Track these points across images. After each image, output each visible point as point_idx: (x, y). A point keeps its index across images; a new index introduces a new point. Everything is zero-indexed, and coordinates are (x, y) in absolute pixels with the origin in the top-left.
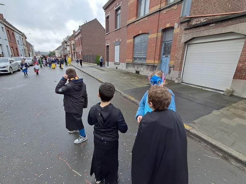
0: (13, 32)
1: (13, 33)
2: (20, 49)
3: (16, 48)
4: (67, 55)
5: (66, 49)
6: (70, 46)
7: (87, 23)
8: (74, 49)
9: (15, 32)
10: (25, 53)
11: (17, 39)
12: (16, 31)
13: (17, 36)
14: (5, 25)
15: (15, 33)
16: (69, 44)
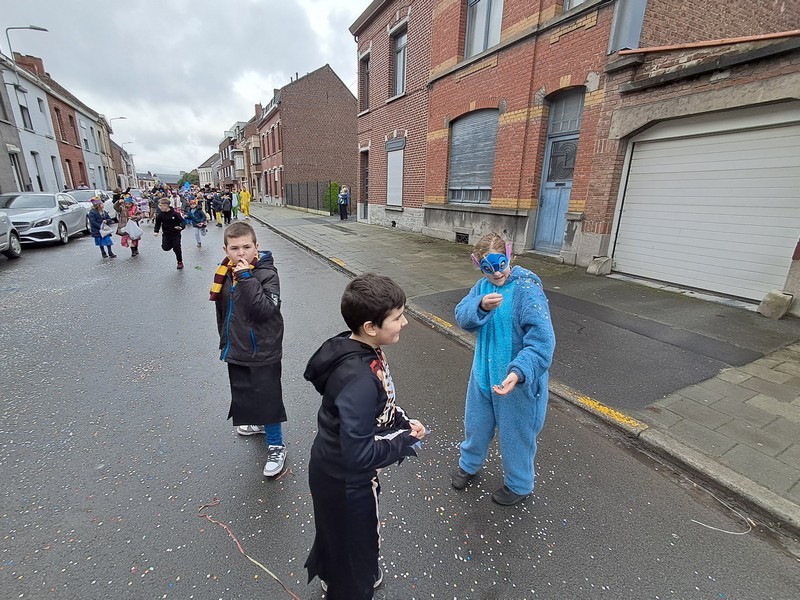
0: (70, 112)
1: (70, 117)
2: (92, 166)
3: (80, 163)
4: (235, 182)
5: (233, 163)
6: (245, 154)
7: (298, 81)
8: (258, 165)
9: (76, 113)
10: (106, 179)
11: (83, 134)
12: (80, 109)
13: (83, 125)
14: (48, 94)
15: (77, 116)
16: (240, 147)
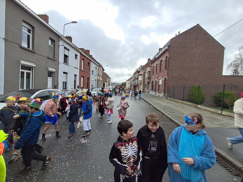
0: (89, 61)
1: (89, 63)
2: (93, 79)
3: (88, 78)
4: (138, 85)
5: (138, 79)
6: (143, 75)
9: (91, 62)
10: (97, 84)
11: (92, 69)
13: (93, 66)
14: (81, 53)
15: (91, 63)
16: (142, 73)
